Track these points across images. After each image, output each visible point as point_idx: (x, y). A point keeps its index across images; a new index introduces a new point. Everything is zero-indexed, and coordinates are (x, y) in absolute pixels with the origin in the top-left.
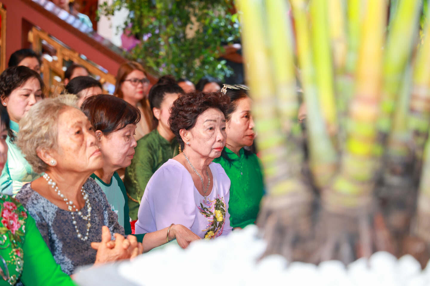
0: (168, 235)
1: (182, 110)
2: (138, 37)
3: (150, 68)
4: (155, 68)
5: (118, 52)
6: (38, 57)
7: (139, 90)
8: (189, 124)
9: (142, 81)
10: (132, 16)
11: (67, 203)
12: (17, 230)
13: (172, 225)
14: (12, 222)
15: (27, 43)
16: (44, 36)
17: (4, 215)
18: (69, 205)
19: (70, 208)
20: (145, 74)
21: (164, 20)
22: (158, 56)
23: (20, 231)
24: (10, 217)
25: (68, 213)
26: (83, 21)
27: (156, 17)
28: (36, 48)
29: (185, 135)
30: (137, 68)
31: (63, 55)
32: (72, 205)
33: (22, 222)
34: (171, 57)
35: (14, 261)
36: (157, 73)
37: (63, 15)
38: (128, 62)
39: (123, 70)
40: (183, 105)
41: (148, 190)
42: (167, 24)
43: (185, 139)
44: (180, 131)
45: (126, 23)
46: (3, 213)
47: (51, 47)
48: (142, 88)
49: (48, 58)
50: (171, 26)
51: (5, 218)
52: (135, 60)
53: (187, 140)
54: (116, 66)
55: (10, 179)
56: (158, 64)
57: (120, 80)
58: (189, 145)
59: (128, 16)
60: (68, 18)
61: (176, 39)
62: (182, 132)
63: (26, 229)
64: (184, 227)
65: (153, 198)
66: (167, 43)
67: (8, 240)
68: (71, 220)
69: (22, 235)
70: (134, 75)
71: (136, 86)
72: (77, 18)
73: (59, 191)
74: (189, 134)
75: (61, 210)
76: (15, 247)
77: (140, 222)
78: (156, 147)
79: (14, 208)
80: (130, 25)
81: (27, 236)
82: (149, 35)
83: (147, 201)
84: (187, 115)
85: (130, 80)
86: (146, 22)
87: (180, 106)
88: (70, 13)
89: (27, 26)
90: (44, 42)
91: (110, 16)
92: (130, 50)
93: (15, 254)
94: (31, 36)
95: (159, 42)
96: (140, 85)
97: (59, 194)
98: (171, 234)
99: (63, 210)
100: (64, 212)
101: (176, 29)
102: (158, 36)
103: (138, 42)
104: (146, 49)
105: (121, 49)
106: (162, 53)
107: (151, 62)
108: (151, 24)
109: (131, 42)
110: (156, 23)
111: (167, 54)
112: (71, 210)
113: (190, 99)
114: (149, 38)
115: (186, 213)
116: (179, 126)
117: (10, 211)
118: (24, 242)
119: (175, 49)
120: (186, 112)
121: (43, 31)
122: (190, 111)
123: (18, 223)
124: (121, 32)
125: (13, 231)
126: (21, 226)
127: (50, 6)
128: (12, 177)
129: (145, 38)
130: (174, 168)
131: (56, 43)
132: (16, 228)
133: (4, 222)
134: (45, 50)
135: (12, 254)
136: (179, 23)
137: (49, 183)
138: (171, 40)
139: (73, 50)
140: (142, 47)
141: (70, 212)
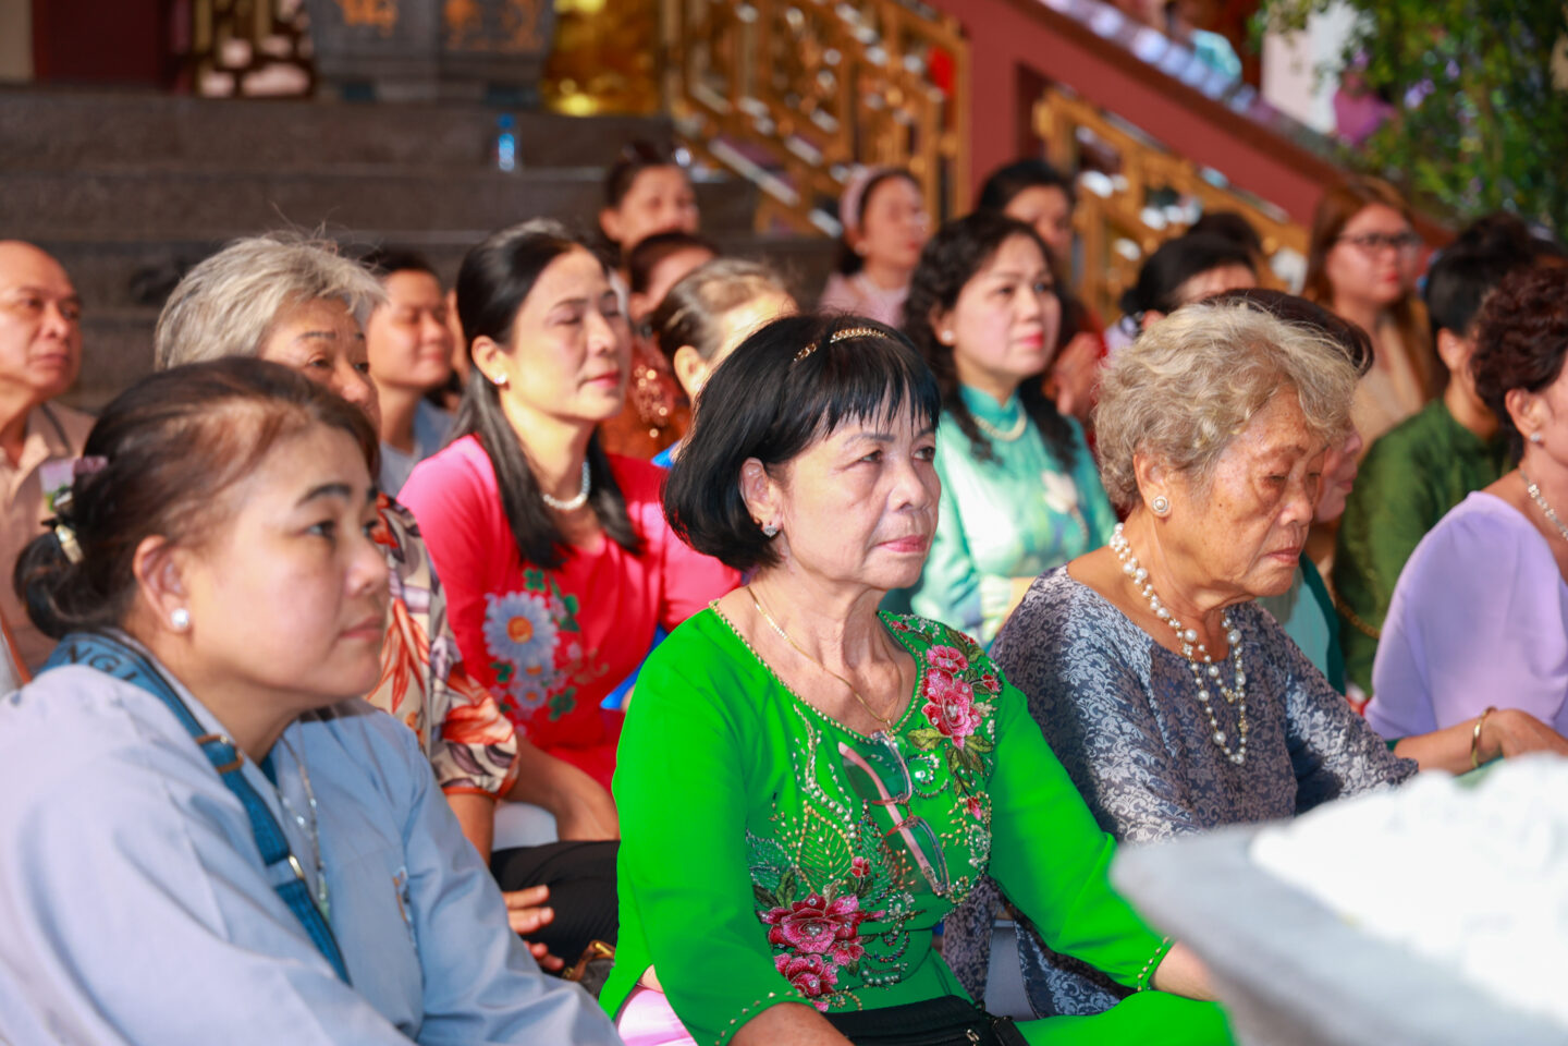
0: (1476, 742)
1: (1515, 328)
2: (1386, 95)
3: (1430, 197)
4: (1445, 193)
5: (1321, 153)
6: (1066, 184)
7: (1385, 270)
8: (1538, 374)
9: (1395, 241)
10: (1368, 27)
11: (1179, 634)
12: (971, 732)
13: (1490, 710)
14: (953, 710)
15: (1032, 142)
16: (1082, 113)
17: (931, 691)
18: (1185, 640)
19: (1188, 651)
20: (1407, 216)
21: (1474, 35)
22: (1455, 155)
23: (980, 736)
24: (948, 695)
25: (1182, 663)
26: (1209, 57)
27: (1447, 27)
28: (1058, 154)
29: (1526, 409)
30: (1377, 197)
31: (1144, 171)
32: (1194, 644)
33: (985, 708)
34: (1498, 156)
35: (964, 835)
36: (1450, 211)
37: (1150, 45)
38: (1350, 181)
39: (1333, 207)
40: (1517, 310)
41: (1404, 597)
42: (1486, 46)
43: (1524, 425)
44: (1508, 396)
45: (1347, 55)
46: (926, 683)
47: (1107, 149)
48: (1397, 262)
49: (1097, 184)
50: (1499, 51)
51: (933, 699)
52: (1377, 172)
53: (1534, 425)
54: (1310, 193)
55: (972, 571)
56: (1454, 182)
57: (1324, 243)
58: (1541, 444)
59: (1356, 33)
60: (1165, 55)
61: (1518, 93)
62: (1514, 401)
63: (996, 728)
64: (1528, 718)
65: (1421, 621)
66: (1488, 109)
67: (946, 768)
68: (1193, 687)
69: (987, 749)
70: (1369, 220)
71: (1375, 259)
72: (1190, 47)
73: (1154, 598)
74: (1538, 408)
75: (1163, 650)
76: (966, 791)
77: (1383, 702)
78: (1439, 459)
79: (959, 663)
80: (1360, 57)
81: (1001, 750)
82: (1426, 86)
83: (1402, 635)
84: (1533, 341)
85: (1357, 242)
86: (1412, 44)
87: (1507, 312)
88: (1171, 36)
89: (1032, 85)
90: (1087, 136)
91: (1297, 36)
92: (1360, 142)
93: (966, 811)
94: (1045, 118)
95: (1459, 108)
96: (1388, 255)
97: (1154, 605)
98: (1486, 741)
99: (1168, 652)
100: (1170, 656)
101: (1518, 57)
102: (1454, 87)
103: (1386, 112)
104: (1415, 132)
105: (1330, 141)
106: (1470, 143)
107: (1431, 176)
108: (1432, 48)
109: (1366, 113)
110: (1446, 44)
111: (1488, 146)
112: (1189, 654)
113: (1543, 289)
114: (1427, 99)
115: (1535, 670)
116: (1505, 381)
117: (947, 675)
118: (993, 769)
119: (1513, 129)
120: (1530, 332)
121: (1081, 98)
122: (1543, 328)
123: (973, 712)
124: (1330, 85)
125: (957, 738)
126: (983, 720)
127: (1107, 22)
128: (980, 566)
129: (1413, 99)
130: (1489, 520)
131: (1121, 136)
132: (967, 729)
133: (932, 713)
134: (1089, 160)
135: (957, 813)
136: (1528, 41)
137: (1128, 568)
138: (1498, 99)
139: (1175, 152)
140: (1400, 128)
141: (1188, 663)
